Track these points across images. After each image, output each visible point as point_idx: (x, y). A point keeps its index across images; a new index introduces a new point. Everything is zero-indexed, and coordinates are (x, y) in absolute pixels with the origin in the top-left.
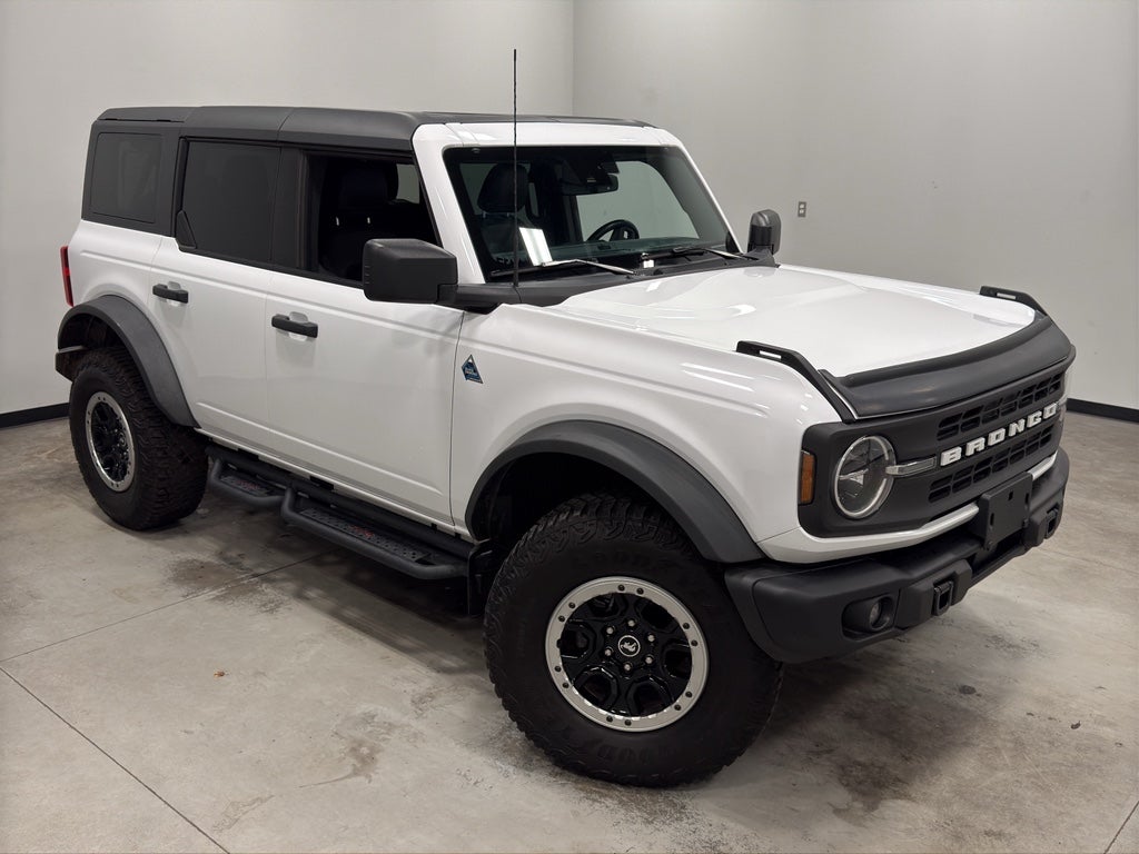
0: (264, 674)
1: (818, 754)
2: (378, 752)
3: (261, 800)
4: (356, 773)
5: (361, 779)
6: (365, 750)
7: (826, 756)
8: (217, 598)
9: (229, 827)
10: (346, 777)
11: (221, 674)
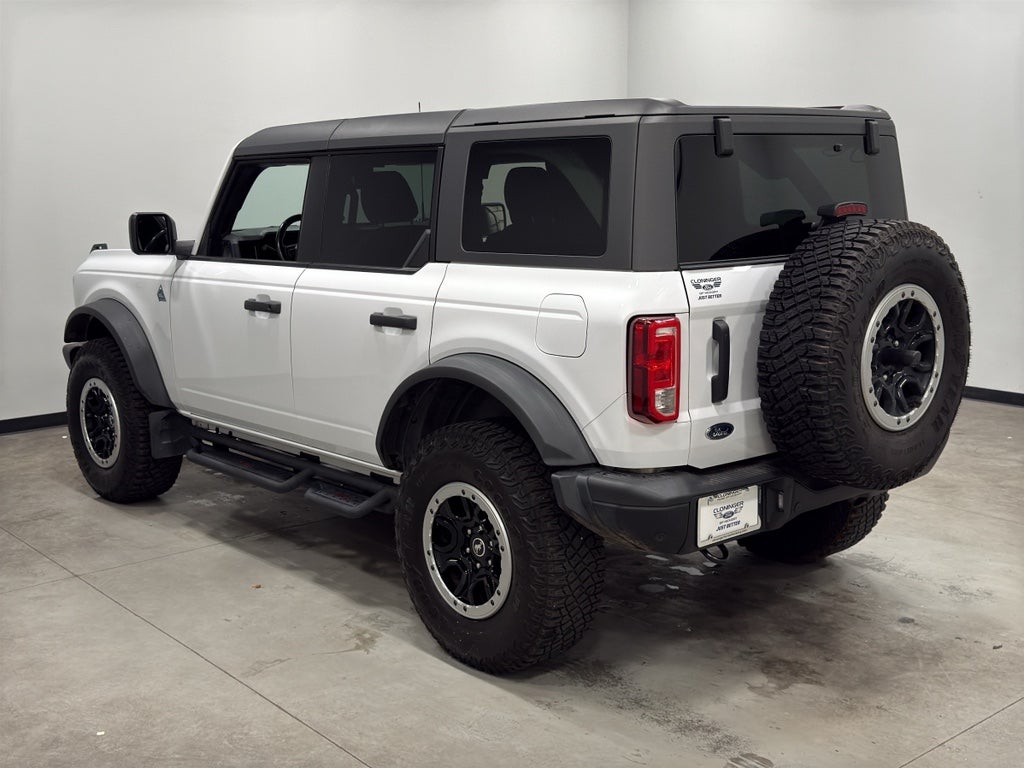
0: (293, 588)
1: (750, 653)
2: (377, 637)
3: (281, 661)
4: (358, 647)
5: (362, 652)
6: (367, 636)
7: (756, 655)
8: (260, 539)
9: (254, 675)
10: (351, 650)
11: (259, 587)
